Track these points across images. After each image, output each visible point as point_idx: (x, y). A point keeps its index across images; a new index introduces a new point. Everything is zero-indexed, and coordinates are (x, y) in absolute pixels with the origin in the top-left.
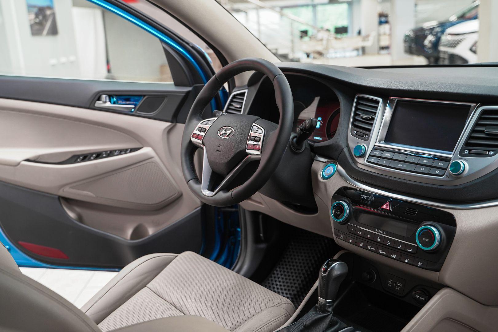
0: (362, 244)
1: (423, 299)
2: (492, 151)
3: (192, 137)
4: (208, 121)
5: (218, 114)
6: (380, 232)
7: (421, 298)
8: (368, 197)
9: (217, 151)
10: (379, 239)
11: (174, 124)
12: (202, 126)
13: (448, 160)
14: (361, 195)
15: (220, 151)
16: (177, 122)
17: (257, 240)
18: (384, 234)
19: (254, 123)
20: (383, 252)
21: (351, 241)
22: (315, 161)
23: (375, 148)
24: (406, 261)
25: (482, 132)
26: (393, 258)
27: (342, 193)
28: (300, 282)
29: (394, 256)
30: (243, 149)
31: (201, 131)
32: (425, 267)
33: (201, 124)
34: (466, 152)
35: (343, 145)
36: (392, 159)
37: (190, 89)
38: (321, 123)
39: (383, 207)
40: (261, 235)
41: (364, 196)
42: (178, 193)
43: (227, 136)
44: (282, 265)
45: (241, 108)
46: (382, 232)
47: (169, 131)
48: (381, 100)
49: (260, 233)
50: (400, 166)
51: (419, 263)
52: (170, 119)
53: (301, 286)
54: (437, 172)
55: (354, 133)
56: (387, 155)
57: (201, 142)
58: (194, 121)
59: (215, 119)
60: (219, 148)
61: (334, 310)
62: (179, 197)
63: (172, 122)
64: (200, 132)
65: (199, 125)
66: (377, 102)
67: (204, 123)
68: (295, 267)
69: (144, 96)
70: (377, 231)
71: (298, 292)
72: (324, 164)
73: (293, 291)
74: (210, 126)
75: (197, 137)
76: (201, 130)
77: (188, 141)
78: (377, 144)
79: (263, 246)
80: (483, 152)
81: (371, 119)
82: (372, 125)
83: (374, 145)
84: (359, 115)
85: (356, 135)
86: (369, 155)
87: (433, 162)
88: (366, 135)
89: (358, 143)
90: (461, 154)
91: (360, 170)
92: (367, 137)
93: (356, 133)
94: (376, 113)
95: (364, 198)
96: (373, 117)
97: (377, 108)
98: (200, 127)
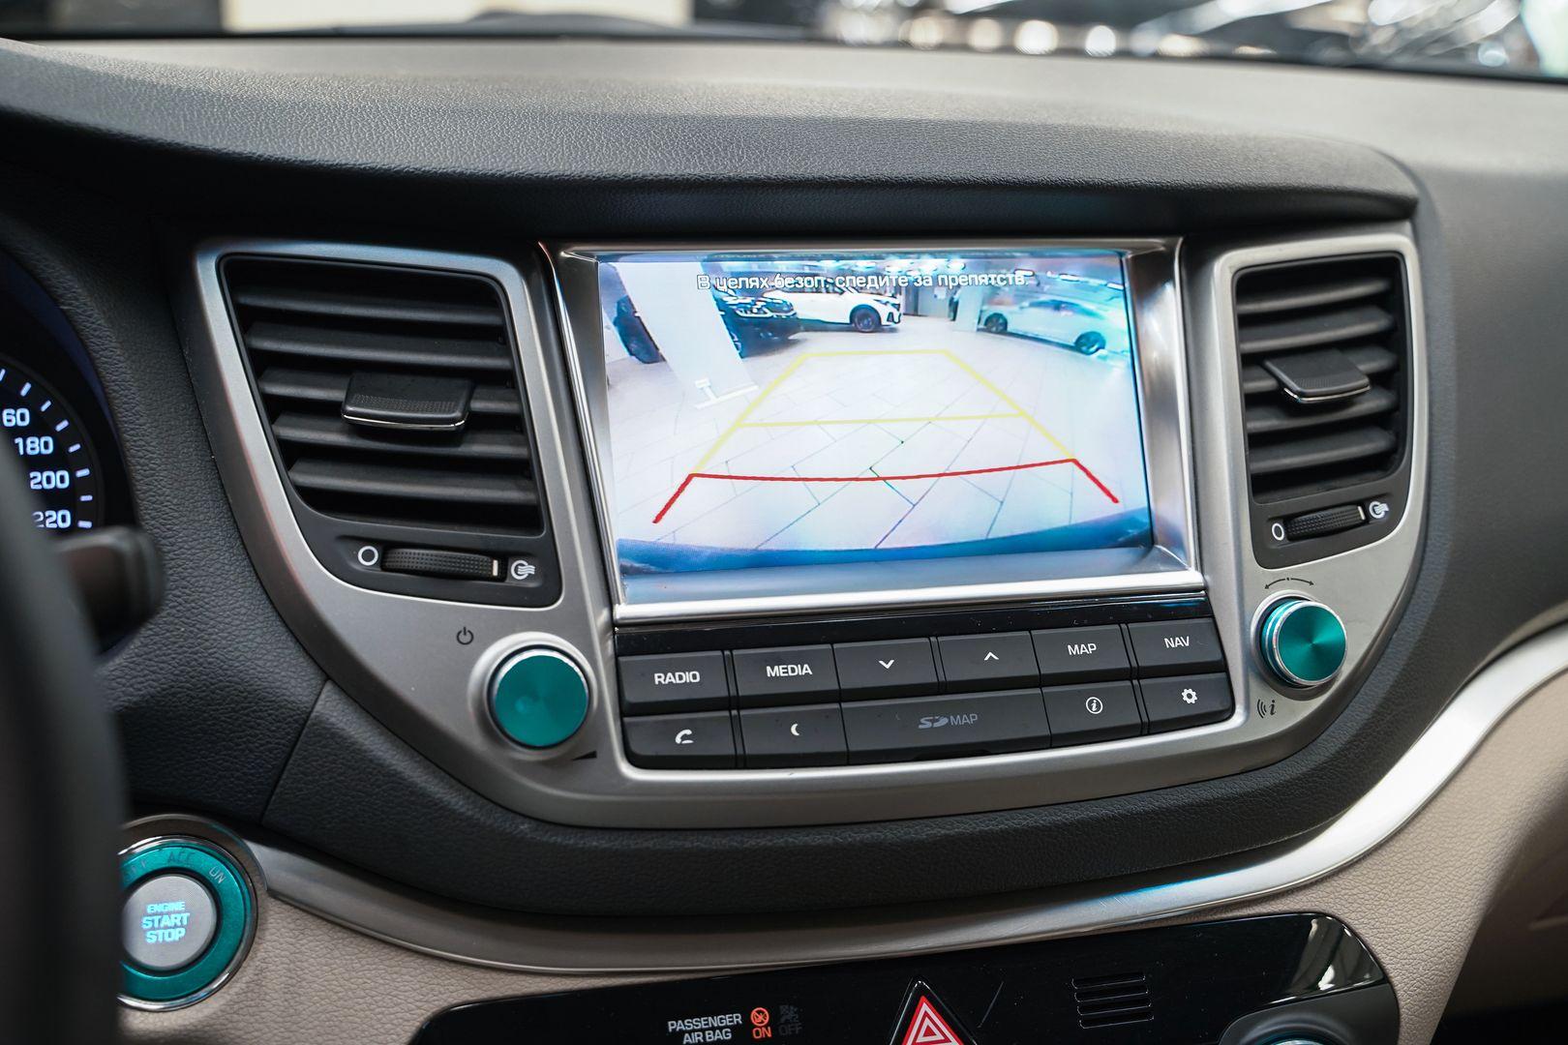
2: (1380, 498)
8: (737, 1018)
13: (1196, 609)
14: (673, 1026)
23: (634, 643)
34: (1278, 533)
36: (840, 696)
41: (701, 1023)
48: (508, 276)
50: (931, 725)
55: (366, 559)
56: (787, 671)
66: (487, 294)
78: (623, 610)
80: (1338, 517)
81: (479, 424)
82: (525, 470)
83: (613, 623)
84: (329, 411)
85: (392, 575)
86: (626, 710)
87: (1128, 644)
88: (505, 558)
89: (469, 640)
90: (1267, 556)
91: (594, 842)
92: (523, 571)
93: (382, 564)
94: (509, 380)
95: (710, 1037)
96: (477, 405)
97: (500, 337)
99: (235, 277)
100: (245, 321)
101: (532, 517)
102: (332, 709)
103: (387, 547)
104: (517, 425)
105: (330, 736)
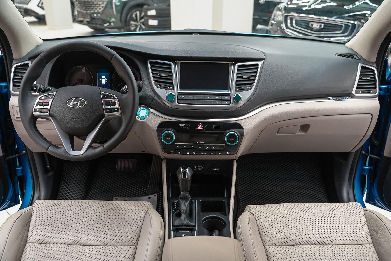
0: (188, 152)
1: (218, 170)
2: (250, 87)
3: (34, 111)
4: (47, 95)
6: (200, 143)
7: (217, 170)
8: (185, 124)
9: (72, 119)
10: (200, 147)
13: (229, 95)
14: (180, 124)
15: (78, 118)
18: (203, 143)
19: (101, 92)
20: (204, 154)
21: (179, 153)
23: (179, 94)
24: (220, 154)
25: (240, 77)
26: (211, 155)
27: (163, 126)
28: (83, 187)
29: (212, 153)
30: (101, 112)
33: (39, 99)
34: (238, 89)
35: (153, 95)
36: (195, 99)
38: (105, 80)
40: (48, 167)
46: (201, 143)
48: (172, 63)
50: (203, 102)
51: (228, 153)
53: (85, 189)
55: (159, 86)
56: (191, 97)
57: (47, 114)
59: (55, 93)
60: (75, 116)
64: (42, 106)
66: (170, 65)
67: (43, 98)
70: (197, 143)
71: (84, 194)
73: (81, 195)
74: (51, 100)
75: (41, 111)
76: (43, 104)
77: (30, 115)
78: (179, 91)
79: (51, 174)
80: (246, 88)
81: (169, 76)
82: (172, 80)
83: (178, 92)
84: (157, 74)
85: (161, 87)
86: (178, 99)
87: (222, 97)
88: (170, 86)
89: (166, 92)
90: (236, 91)
91: (174, 109)
92: (171, 87)
93: (160, 86)
94: (171, 72)
95: (182, 125)
96: (169, 74)
97: (171, 69)
98: (39, 101)
99: (151, 63)
100: (151, 66)
101: (172, 83)
102: (156, 97)
103: (161, 85)
104: (171, 76)
105: (155, 99)
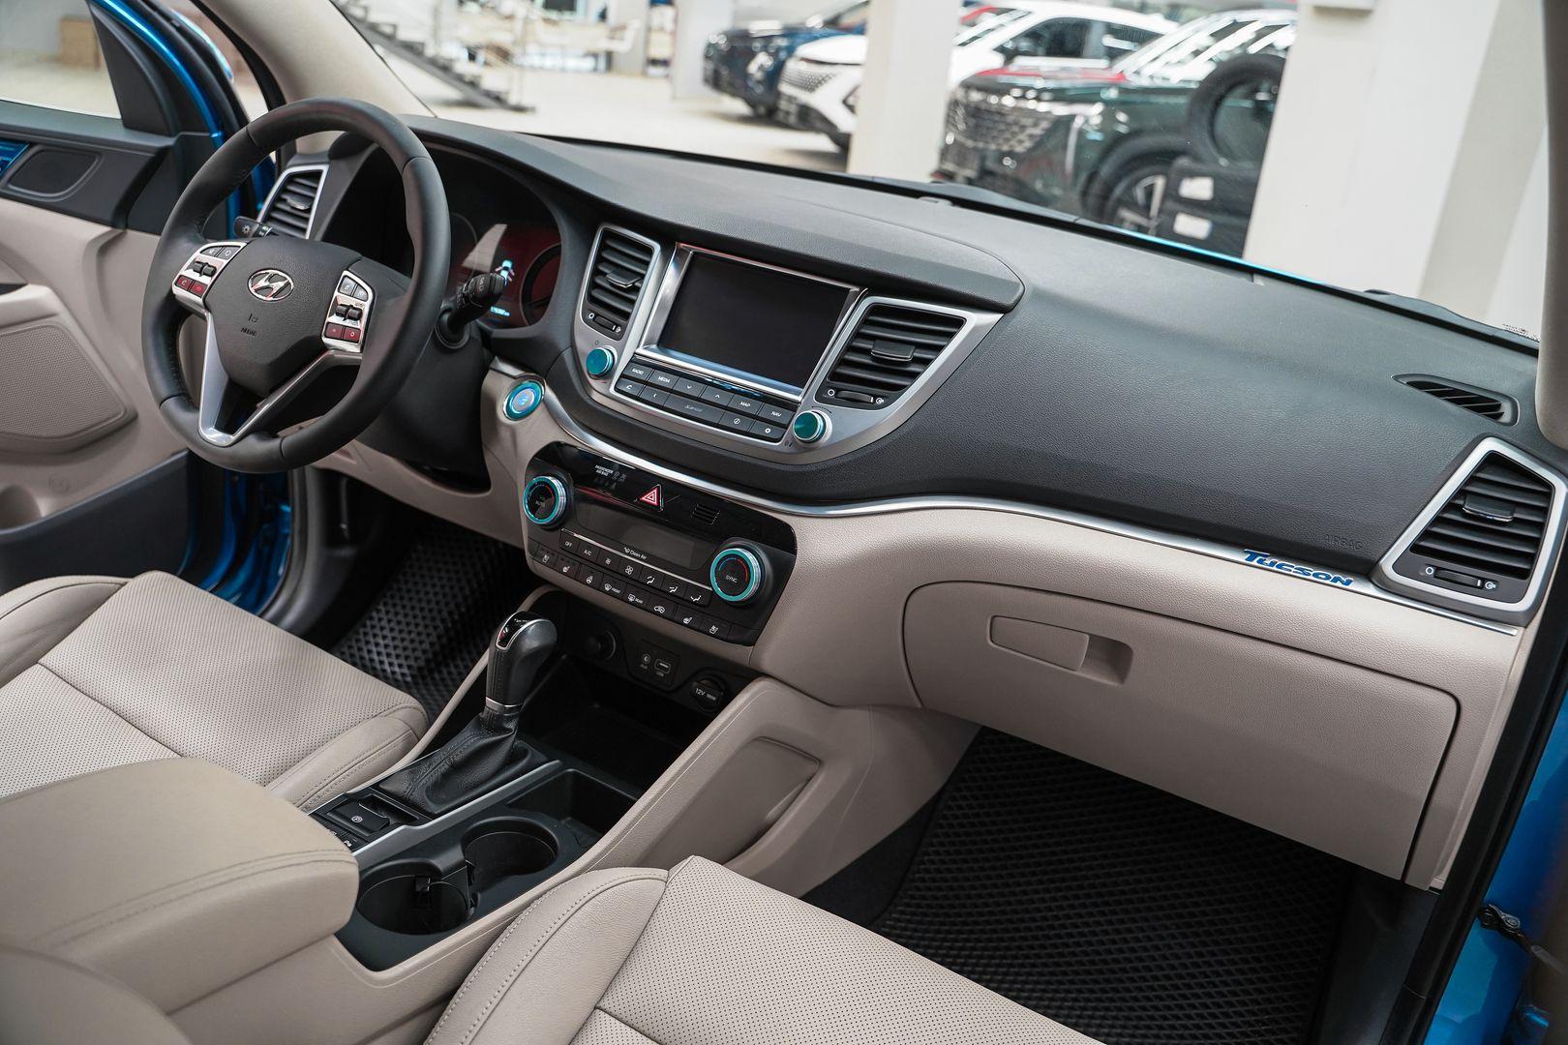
0: (591, 578)
1: (714, 699)
2: (881, 397)
3: (176, 284)
4: (222, 246)
5: (248, 227)
6: (634, 554)
7: (709, 696)
8: (612, 472)
9: (244, 330)
10: (629, 570)
11: (119, 231)
12: (205, 258)
13: (790, 406)
14: (597, 467)
15: (253, 333)
16: (127, 227)
17: (332, 538)
18: (641, 560)
19: (347, 270)
20: (637, 600)
21: (565, 570)
22: (490, 372)
23: (635, 361)
24: (686, 621)
25: (866, 352)
26: (658, 614)
27: (552, 457)
28: (433, 638)
29: (661, 609)
31: (201, 272)
32: (725, 636)
33: (201, 252)
34: (831, 393)
35: (562, 343)
36: (671, 391)
37: (170, 142)
38: (510, 274)
39: (643, 498)
40: (344, 526)
41: (603, 469)
42: (126, 412)
43: (274, 296)
44: (392, 597)
45: (309, 211)
46: (637, 555)
47: (105, 248)
48: (657, 247)
49: (339, 522)
50: (689, 408)
51: (713, 627)
52: (108, 217)
53: (437, 648)
54: (768, 431)
55: (591, 316)
56: (663, 379)
57: (200, 300)
58: (183, 244)
59: (242, 244)
60: (251, 325)
61: (519, 726)
62: (128, 423)
63: (113, 225)
64: (198, 274)
65: (197, 255)
66: (649, 251)
67: (211, 251)
68: (424, 604)
69: (32, 144)
70: (627, 551)
71: (428, 661)
72: (513, 380)
73: (416, 659)
74: (226, 262)
75: (191, 286)
76: (201, 268)
77: (164, 293)
78: (641, 351)
79: (346, 552)
80: (865, 397)
81: (631, 288)
82: (632, 303)
83: (635, 353)
84: (605, 275)
85: (594, 322)
86: (622, 376)
87: (761, 409)
88: (616, 325)
89: (597, 343)
90: (820, 397)
91: (598, 407)
92: (619, 330)
93: (594, 319)
94: (643, 278)
95: (603, 473)
96: (633, 283)
97: (647, 265)
98: (198, 260)
99: (607, 234)
100: (603, 247)
101: (626, 316)
102: (567, 353)
103: (596, 315)
104: (638, 291)
105: (563, 359)
